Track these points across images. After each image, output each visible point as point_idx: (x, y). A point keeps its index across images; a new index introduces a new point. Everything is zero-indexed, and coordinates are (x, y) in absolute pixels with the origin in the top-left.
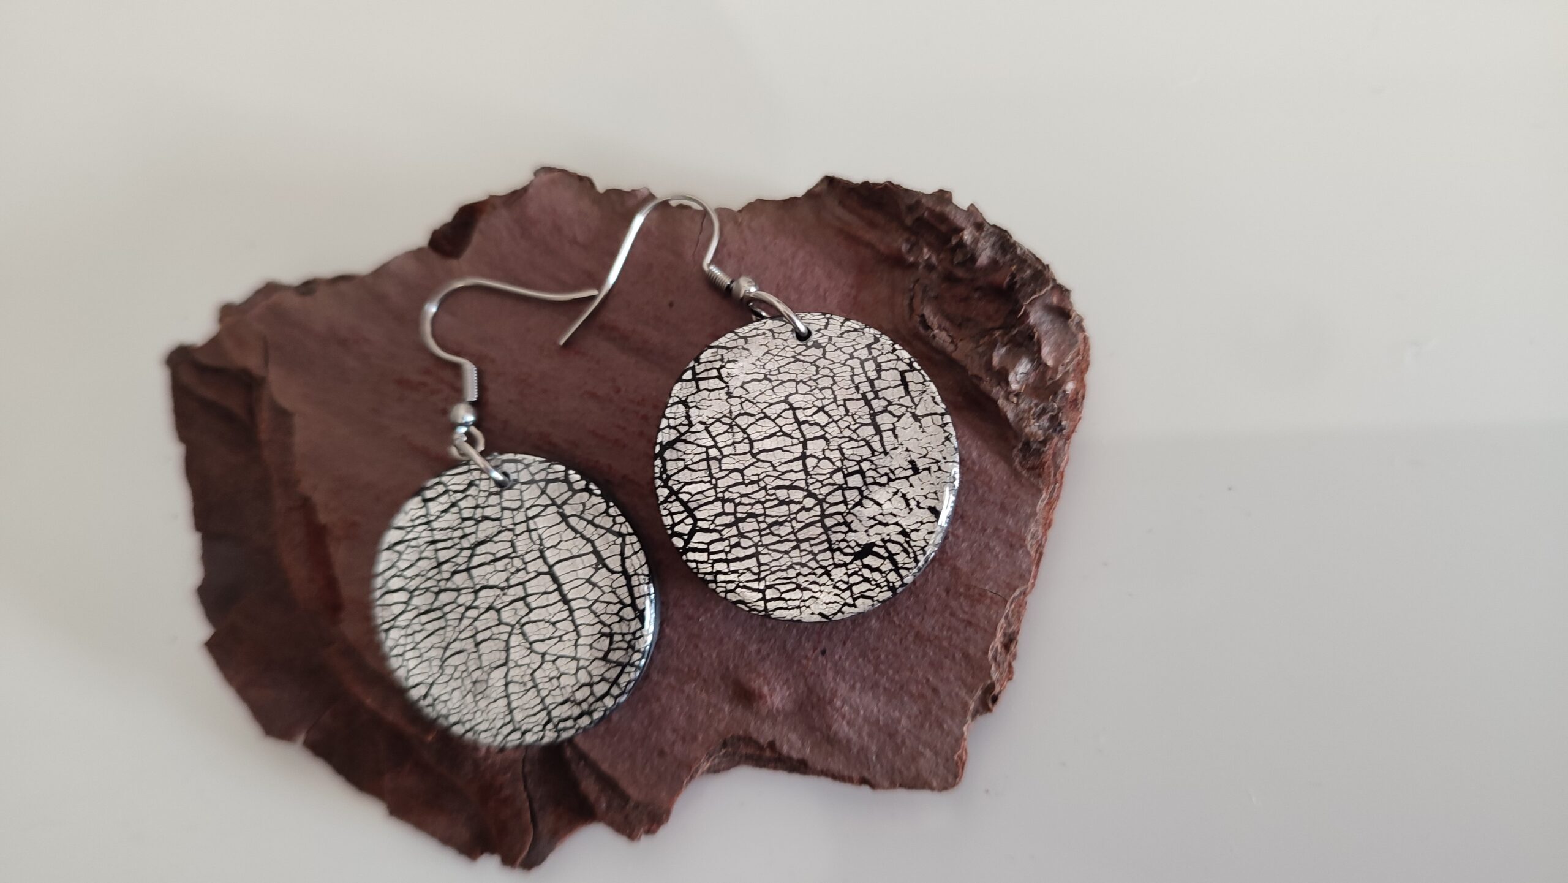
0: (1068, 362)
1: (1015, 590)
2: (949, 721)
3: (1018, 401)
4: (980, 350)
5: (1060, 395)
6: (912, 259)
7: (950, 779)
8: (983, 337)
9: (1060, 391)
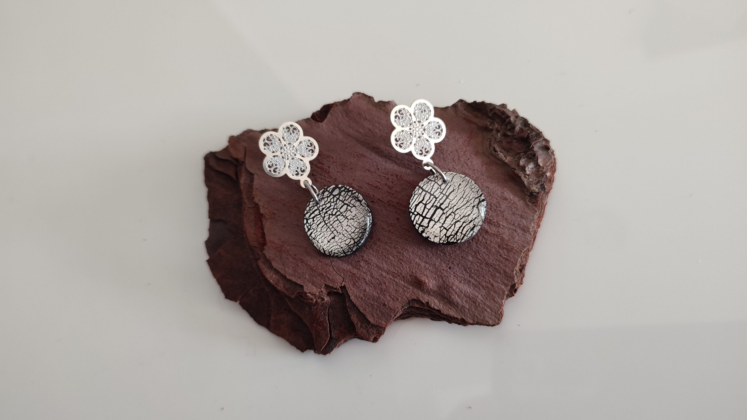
0: (548, 166)
1: (525, 248)
2: (497, 298)
3: (529, 178)
4: (515, 160)
5: (545, 177)
6: (491, 127)
7: (497, 321)
8: (516, 155)
9: (545, 175)
